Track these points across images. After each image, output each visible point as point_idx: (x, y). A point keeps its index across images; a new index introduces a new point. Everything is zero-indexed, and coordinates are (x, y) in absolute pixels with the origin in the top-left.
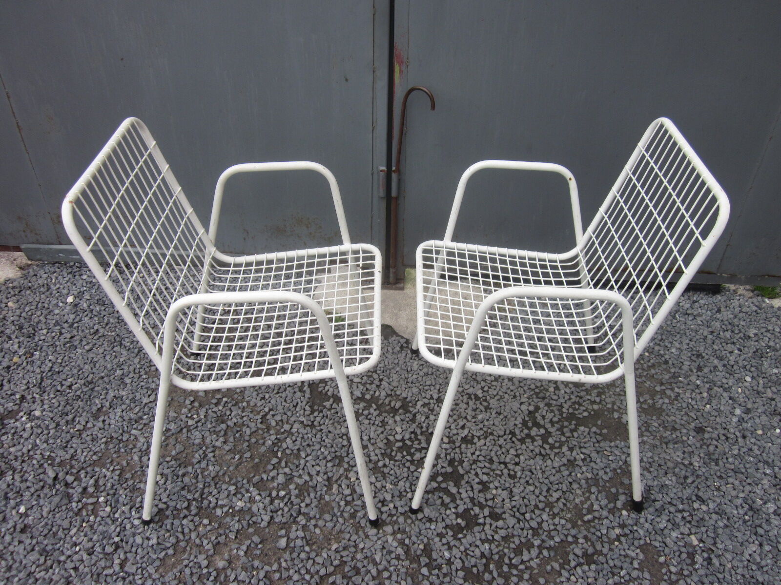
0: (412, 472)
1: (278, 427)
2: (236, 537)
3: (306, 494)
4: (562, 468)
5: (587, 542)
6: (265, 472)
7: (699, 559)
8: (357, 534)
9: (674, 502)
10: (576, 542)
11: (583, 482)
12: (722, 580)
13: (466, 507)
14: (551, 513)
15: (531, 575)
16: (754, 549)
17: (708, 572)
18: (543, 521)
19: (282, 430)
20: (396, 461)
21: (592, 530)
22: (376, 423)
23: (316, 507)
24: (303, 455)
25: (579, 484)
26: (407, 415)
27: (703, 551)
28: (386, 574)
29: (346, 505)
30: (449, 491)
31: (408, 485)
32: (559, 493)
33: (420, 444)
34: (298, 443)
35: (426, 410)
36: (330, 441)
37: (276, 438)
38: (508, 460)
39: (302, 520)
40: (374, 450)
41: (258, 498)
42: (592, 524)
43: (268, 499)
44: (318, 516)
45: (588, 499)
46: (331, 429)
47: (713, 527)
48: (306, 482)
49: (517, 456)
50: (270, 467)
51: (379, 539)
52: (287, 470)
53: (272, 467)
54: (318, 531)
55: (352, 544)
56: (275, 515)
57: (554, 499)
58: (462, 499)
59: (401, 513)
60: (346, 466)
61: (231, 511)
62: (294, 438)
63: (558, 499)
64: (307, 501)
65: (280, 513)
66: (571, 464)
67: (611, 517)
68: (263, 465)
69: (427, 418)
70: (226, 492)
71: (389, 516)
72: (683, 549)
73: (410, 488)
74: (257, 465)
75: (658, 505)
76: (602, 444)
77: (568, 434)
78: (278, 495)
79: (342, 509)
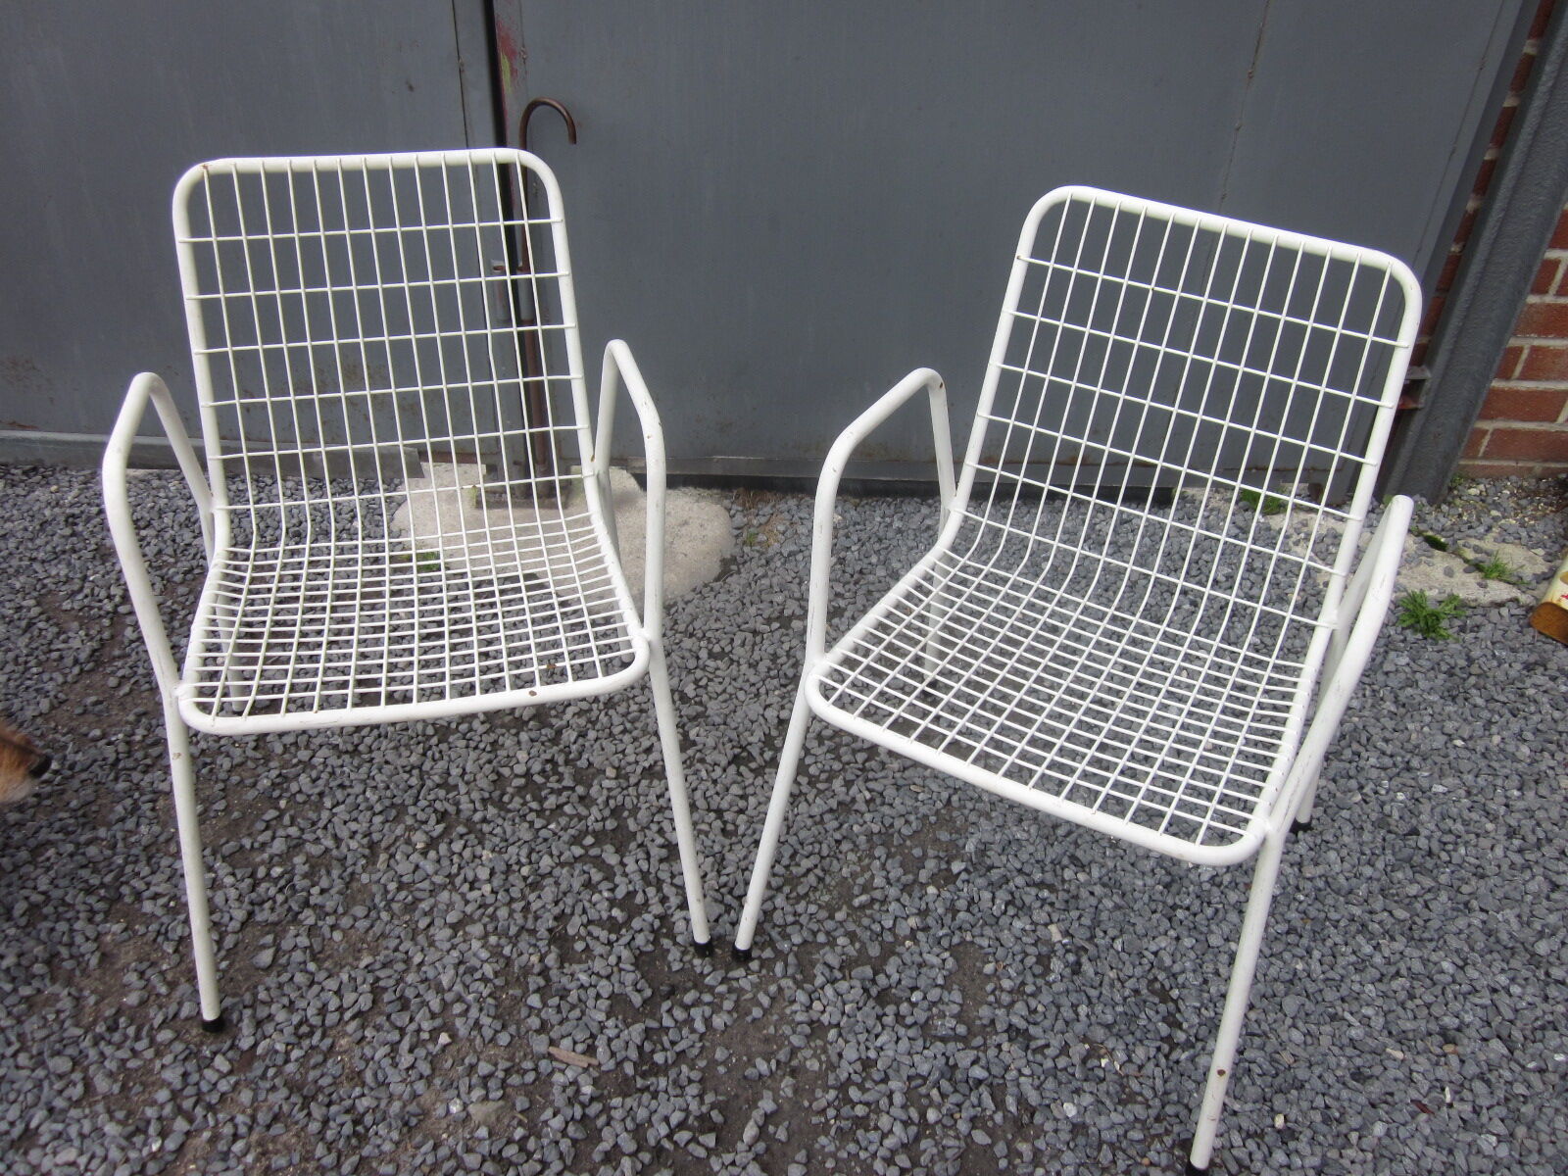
0: (538, 830)
1: (286, 756)
2: (176, 951)
3: (323, 872)
4: (827, 817)
5: (852, 943)
6: (250, 835)
7: (1056, 965)
8: (413, 939)
9: (1027, 869)
10: (832, 943)
11: (863, 838)
12: (1094, 1000)
13: (631, 888)
14: (794, 894)
15: (737, 1002)
16: (1163, 945)
17: (1071, 987)
18: (775, 909)
19: (295, 761)
20: (509, 811)
21: (866, 921)
22: (482, 746)
23: (340, 893)
24: (328, 803)
25: (854, 843)
26: (543, 731)
27: (1068, 951)
28: (458, 1008)
29: (399, 889)
30: (603, 862)
31: (524, 852)
32: (815, 859)
33: (559, 781)
34: (321, 782)
35: (582, 721)
36: (385, 778)
37: (280, 775)
38: (724, 805)
39: (309, 917)
40: (468, 793)
41: (229, 880)
42: (868, 912)
43: (248, 881)
44: (341, 910)
45: (868, 868)
46: (391, 756)
47: (1093, 910)
48: (327, 850)
49: (745, 797)
50: (261, 826)
51: (454, 947)
52: (293, 831)
53: (263, 826)
54: (337, 936)
55: (400, 956)
56: (257, 908)
57: (801, 870)
58: (625, 874)
59: (504, 902)
60: (409, 821)
61: (172, 904)
62: (314, 774)
63: (809, 870)
64: (324, 883)
65: (267, 905)
66: (846, 807)
67: (905, 898)
68: (248, 823)
69: (583, 735)
70: (168, 871)
71: (480, 907)
72: (1031, 950)
73: (529, 856)
74: (236, 823)
75: (995, 875)
76: (907, 774)
77: (845, 758)
78: (268, 874)
79: (389, 896)
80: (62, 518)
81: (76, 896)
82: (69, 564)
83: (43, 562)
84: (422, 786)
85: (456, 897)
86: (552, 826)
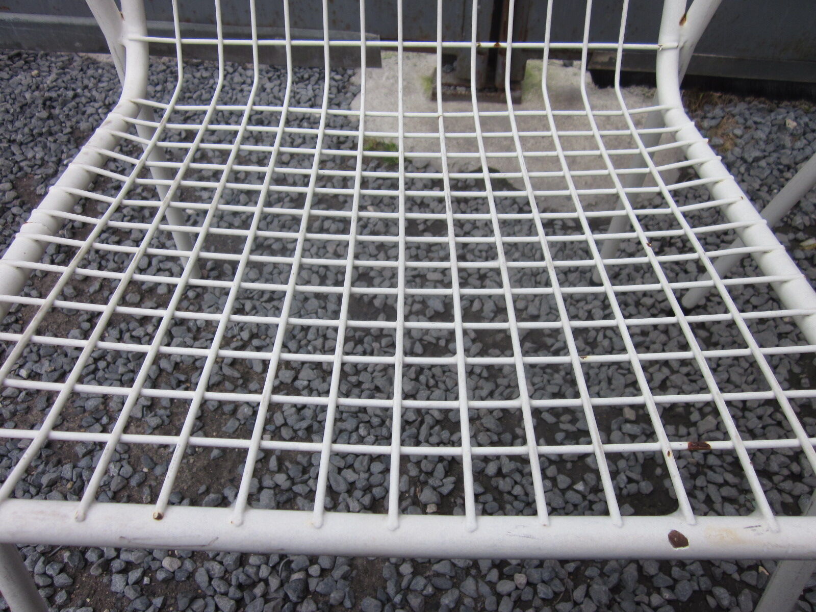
0: (563, 491)
29: (415, 574)
52: (281, 479)
56: (247, 596)
59: (543, 599)
60: (413, 472)
61: (146, 580)
64: (325, 560)
65: (259, 590)
79: (404, 584)
80: (40, 102)
81: (35, 563)
82: (45, 147)
83: (21, 144)
84: (422, 422)
85: (485, 589)
86: (580, 487)
